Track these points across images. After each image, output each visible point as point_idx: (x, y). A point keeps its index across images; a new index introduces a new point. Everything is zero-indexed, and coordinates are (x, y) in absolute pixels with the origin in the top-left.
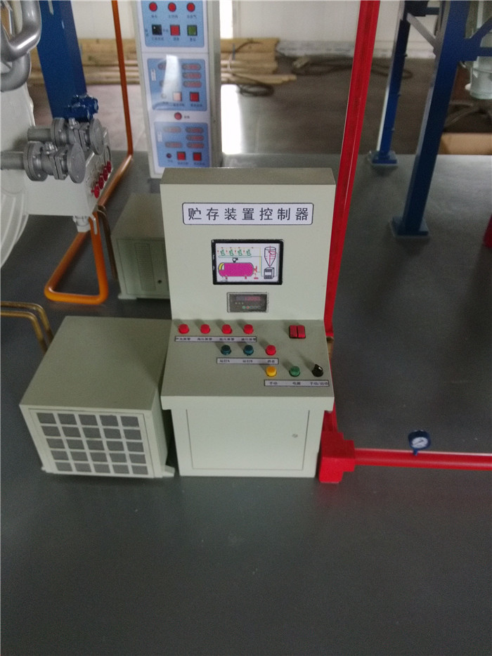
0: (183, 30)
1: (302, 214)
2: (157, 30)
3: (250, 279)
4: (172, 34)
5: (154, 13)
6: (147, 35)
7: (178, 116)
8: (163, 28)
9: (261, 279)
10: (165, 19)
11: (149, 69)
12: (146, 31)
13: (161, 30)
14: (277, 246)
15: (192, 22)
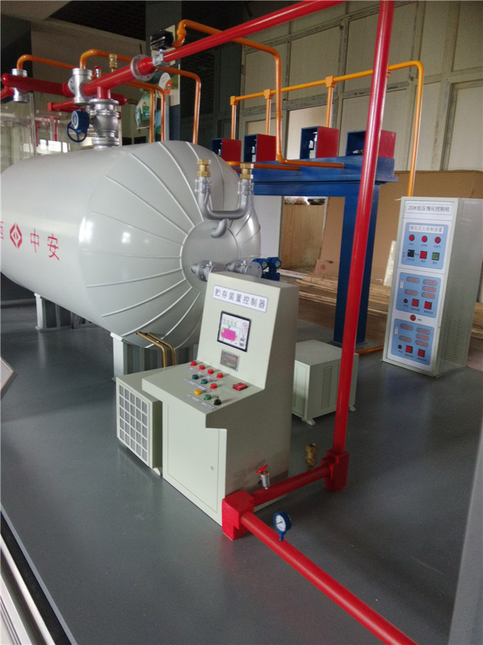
0: (429, 256)
1: (262, 303)
2: (411, 253)
3: (233, 343)
4: (421, 258)
5: (412, 242)
6: (403, 256)
7: (413, 318)
8: (415, 252)
9: (238, 346)
10: (418, 247)
11: (400, 280)
12: (404, 253)
13: (413, 254)
14: (248, 322)
15: (436, 251)
